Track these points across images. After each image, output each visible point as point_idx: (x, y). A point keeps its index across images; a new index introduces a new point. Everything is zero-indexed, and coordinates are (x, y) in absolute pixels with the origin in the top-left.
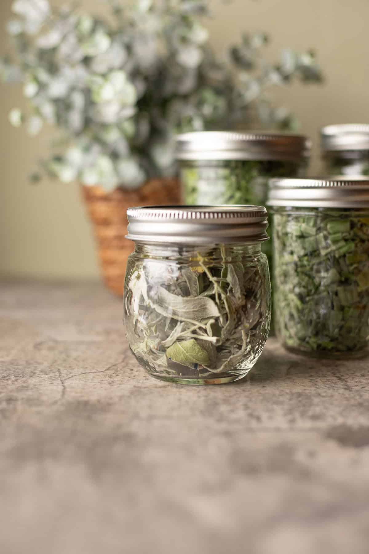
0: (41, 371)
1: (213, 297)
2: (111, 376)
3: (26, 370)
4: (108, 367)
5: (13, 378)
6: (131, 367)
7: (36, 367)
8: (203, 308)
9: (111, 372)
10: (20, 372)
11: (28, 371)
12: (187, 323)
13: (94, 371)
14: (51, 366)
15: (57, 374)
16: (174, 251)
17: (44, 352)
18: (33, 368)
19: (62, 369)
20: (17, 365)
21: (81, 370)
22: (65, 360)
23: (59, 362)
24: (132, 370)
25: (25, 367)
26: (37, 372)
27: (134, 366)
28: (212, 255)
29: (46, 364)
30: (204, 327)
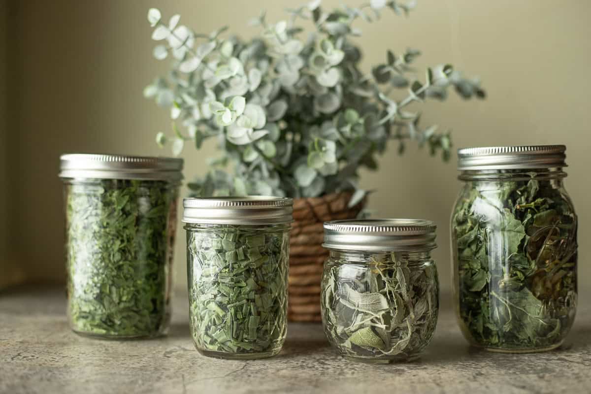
0: (167, 377)
1: (385, 294)
2: (229, 381)
3: (154, 375)
4: (228, 373)
5: (140, 382)
6: (249, 372)
7: (163, 373)
8: (378, 302)
9: (230, 377)
10: (148, 377)
11: (156, 375)
12: (366, 314)
13: (215, 376)
14: (177, 372)
15: (181, 379)
16: (361, 257)
17: (173, 360)
18: (160, 373)
19: (186, 375)
20: (146, 371)
21: (203, 376)
22: (190, 367)
23: (185, 368)
24: (249, 376)
25: (153, 373)
26: (163, 377)
27: (252, 373)
28: (386, 260)
29: (172, 370)
30: (378, 317)
